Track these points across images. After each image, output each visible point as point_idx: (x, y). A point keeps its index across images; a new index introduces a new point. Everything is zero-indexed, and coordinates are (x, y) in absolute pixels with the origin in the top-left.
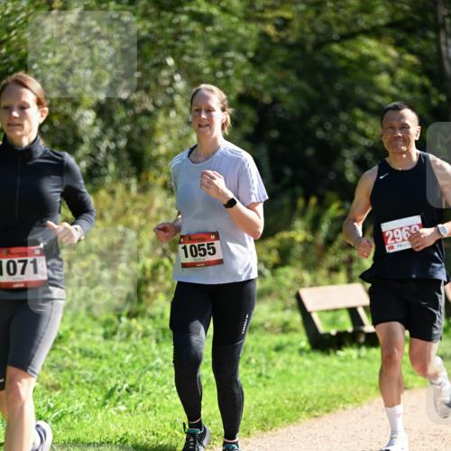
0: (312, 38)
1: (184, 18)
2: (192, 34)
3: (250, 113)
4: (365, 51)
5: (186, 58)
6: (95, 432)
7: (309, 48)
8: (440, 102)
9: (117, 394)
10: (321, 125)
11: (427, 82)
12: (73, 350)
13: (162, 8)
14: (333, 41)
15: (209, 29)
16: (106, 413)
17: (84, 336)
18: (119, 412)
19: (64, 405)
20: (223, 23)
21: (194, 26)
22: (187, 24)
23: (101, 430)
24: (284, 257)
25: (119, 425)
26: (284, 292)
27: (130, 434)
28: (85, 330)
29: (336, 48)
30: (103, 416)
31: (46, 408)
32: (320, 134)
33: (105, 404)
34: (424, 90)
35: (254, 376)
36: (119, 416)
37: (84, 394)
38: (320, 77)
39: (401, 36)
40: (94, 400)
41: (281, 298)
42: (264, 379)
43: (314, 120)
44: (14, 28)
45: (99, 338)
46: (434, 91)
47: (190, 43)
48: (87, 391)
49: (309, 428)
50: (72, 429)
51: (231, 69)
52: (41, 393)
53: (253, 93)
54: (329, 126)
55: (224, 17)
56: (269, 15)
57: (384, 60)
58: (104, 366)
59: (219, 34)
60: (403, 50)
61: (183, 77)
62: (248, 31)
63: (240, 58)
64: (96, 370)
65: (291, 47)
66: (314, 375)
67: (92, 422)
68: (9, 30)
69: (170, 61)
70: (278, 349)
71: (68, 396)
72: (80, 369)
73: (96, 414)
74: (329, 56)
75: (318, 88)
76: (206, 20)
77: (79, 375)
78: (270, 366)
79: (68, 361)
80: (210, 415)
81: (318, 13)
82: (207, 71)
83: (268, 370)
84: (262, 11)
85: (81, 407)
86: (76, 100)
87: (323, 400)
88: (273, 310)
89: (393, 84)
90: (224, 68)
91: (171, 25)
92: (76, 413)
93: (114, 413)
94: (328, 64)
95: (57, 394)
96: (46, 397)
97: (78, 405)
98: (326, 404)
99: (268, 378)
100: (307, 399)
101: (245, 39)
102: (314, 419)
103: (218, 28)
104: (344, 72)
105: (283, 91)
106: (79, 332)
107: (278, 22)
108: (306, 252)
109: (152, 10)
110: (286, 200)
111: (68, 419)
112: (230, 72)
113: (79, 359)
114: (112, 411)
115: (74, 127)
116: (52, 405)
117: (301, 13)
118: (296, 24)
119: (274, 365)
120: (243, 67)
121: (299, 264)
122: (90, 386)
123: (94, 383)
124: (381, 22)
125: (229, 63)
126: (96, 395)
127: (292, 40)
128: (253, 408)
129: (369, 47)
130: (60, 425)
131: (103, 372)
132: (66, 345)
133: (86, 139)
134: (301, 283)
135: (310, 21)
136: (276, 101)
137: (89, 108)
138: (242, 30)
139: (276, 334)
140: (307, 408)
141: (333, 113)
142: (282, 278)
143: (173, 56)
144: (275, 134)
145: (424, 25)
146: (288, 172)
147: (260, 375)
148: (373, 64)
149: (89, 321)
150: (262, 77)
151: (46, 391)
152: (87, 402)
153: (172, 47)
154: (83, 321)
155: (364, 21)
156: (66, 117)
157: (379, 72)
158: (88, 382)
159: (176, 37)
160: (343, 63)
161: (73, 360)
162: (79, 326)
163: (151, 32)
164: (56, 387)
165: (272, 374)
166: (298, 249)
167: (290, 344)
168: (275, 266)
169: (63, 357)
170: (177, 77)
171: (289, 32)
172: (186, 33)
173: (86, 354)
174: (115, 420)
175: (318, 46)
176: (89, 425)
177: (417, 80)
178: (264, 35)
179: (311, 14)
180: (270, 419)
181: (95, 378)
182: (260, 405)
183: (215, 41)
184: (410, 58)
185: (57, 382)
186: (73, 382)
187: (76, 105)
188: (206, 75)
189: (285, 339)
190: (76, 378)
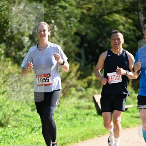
0: (98, 14)
1: (57, 7)
2: (60, 13)
3: (78, 38)
4: (115, 18)
5: (58, 20)
6: (29, 141)
7: (97, 17)
8: (139, 35)
9: (36, 129)
10: (101, 42)
11: (135, 28)
12: (22, 114)
13: (50, 4)
14: (104, 15)
15: (65, 11)
16: (32, 135)
17: (25, 110)
18: (36, 135)
19: (19, 132)
20: (70, 9)
21: (60, 10)
22: (58, 9)
23: (31, 141)
24: (89, 85)
25: (36, 139)
26: (89, 96)
27: (40, 142)
28: (25, 108)
29: (106, 17)
30: (31, 136)
31: (13, 133)
32: (101, 45)
33: (32, 132)
34: (134, 31)
35: (80, 123)
36: (36, 136)
37: (25, 129)
38: (101, 27)
39: (127, 13)
40: (28, 131)
41: (88, 98)
42: (82, 124)
43: (99, 40)
44: (3, 10)
45: (30, 111)
46: (137, 31)
47: (59, 15)
48: (26, 128)
49: (97, 140)
50: (21, 140)
51: (72, 24)
52: (11, 129)
53: (79, 32)
54: (104, 42)
55: (70, 7)
56: (85, 6)
57: (121, 21)
58: (32, 120)
59: (68, 13)
60: (127, 18)
61: (57, 26)
62: (78, 12)
63: (75, 20)
64: (29, 121)
65: (91, 17)
66: (99, 123)
67: (28, 138)
68: (1, 11)
69: (53, 21)
70: (87, 114)
71: (20, 129)
72: (24, 121)
73: (29, 135)
74: (104, 20)
75: (100, 30)
76: (64, 8)
77: (24, 123)
78: (85, 120)
79: (20, 118)
80: (65, 136)
81: (100, 6)
82: (64, 24)
83: (84, 121)
84: (82, 5)
85: (24, 133)
86: (23, 34)
87: (102, 131)
88: (86, 102)
89: (124, 29)
90: (70, 23)
91: (53, 10)
92: (22, 135)
93: (35, 135)
94: (103, 22)
95: (17, 129)
96: (13, 130)
97: (23, 132)
98: (102, 132)
99: (84, 124)
100: (97, 131)
101: (77, 14)
102: (98, 137)
103: (68, 10)
104: (108, 25)
105: (89, 31)
106: (23, 109)
107: (87, 9)
108: (96, 83)
109: (47, 5)
110: (90, 66)
111: (20, 137)
112: (72, 25)
113: (23, 118)
114: (34, 134)
115: (22, 43)
116: (15, 132)
117: (95, 6)
118: (93, 9)
119: (86, 120)
120: (76, 23)
121: (94, 87)
122: (27, 126)
123: (28, 125)
124: (120, 9)
125: (72, 22)
126: (29, 129)
127: (92, 14)
128: (79, 133)
129: (116, 17)
130: (17, 139)
131: (31, 122)
132: (20, 113)
133: (26, 46)
134: (94, 93)
135: (98, 8)
136: (87, 34)
137: (27, 36)
138: (76, 11)
139: (86, 110)
140: (96, 134)
141: (105, 38)
142: (88, 92)
143: (54, 19)
144: (86, 45)
145: (134, 10)
146: (90, 57)
147: (81, 123)
148: (117, 22)
149: (27, 105)
150: (82, 27)
151: (13, 128)
152: (26, 131)
153: (54, 17)
154: (25, 105)
155: (115, 8)
156: (20, 39)
157: (119, 25)
158: (26, 125)
159: (55, 13)
160: (108, 22)
161: (21, 118)
162: (24, 107)
163: (47, 12)
164: (16, 127)
165: (85, 123)
166: (94, 82)
167: (91, 113)
168: (86, 88)
169: (18, 117)
170: (55, 26)
171: (91, 12)
172: (58, 12)
173: (26, 116)
174: (35, 137)
175: (100, 16)
176: (26, 139)
177: (132, 28)
178: (83, 13)
179: (98, 6)
180: (85, 137)
181: (29, 124)
182: (81, 133)
183: (67, 15)
184: (130, 21)
185: (16, 125)
186: (22, 125)
187: (23, 35)
188: (64, 26)
189: (89, 111)
190: (23, 124)
